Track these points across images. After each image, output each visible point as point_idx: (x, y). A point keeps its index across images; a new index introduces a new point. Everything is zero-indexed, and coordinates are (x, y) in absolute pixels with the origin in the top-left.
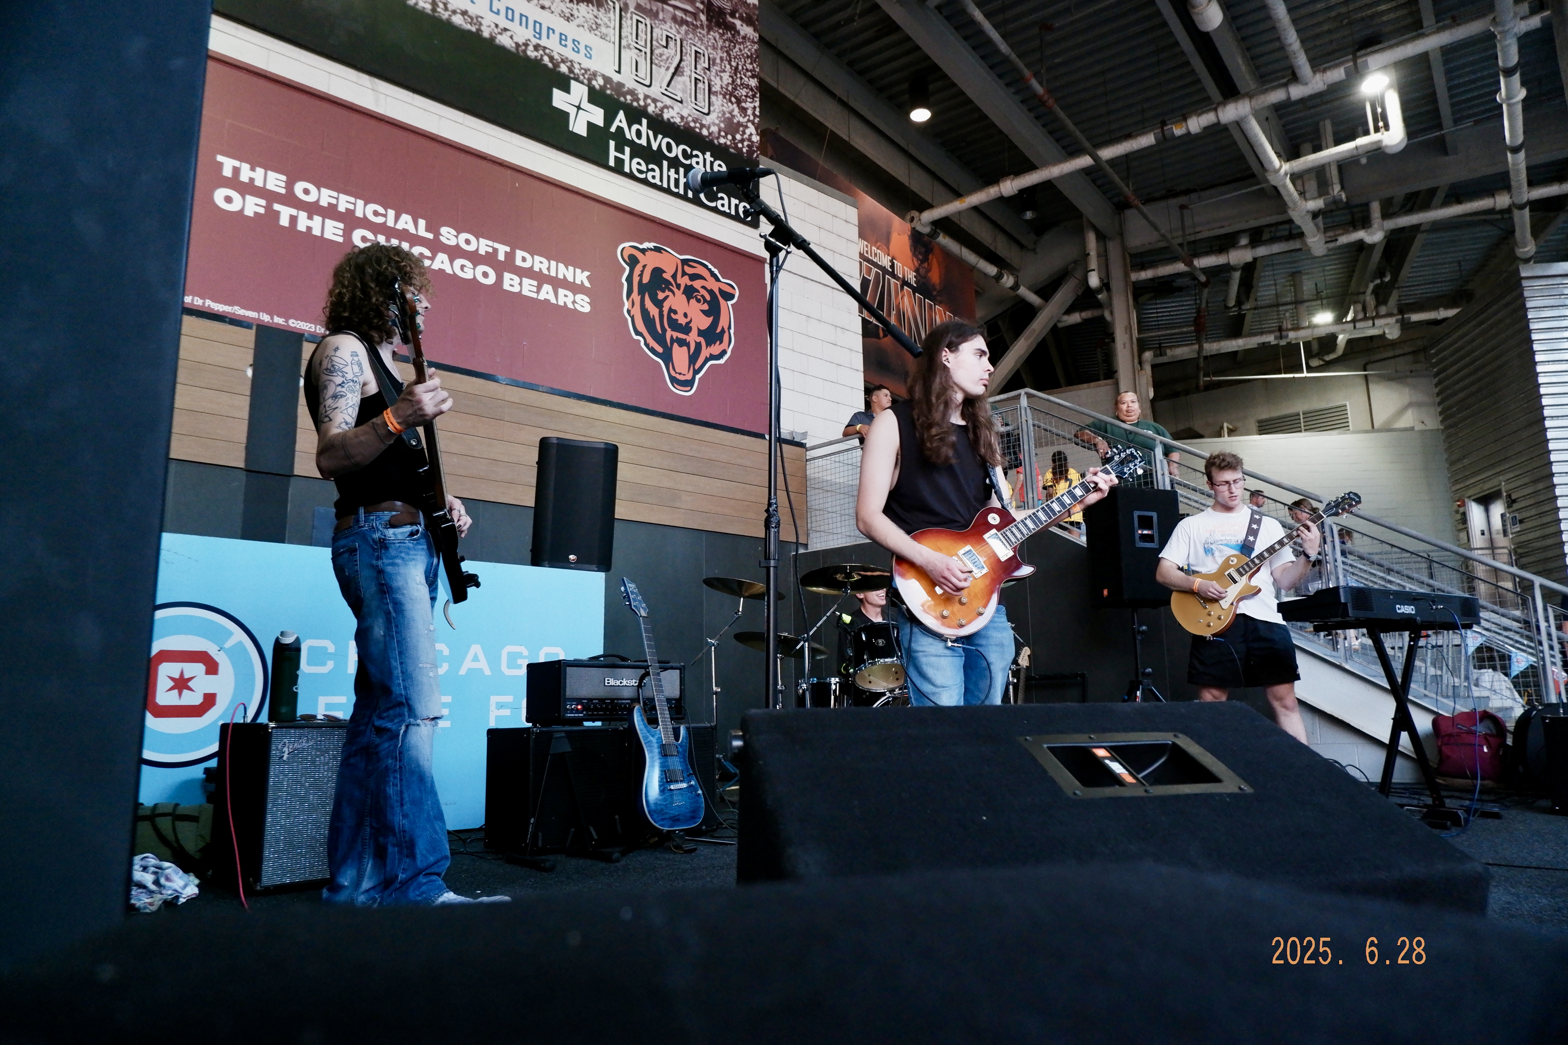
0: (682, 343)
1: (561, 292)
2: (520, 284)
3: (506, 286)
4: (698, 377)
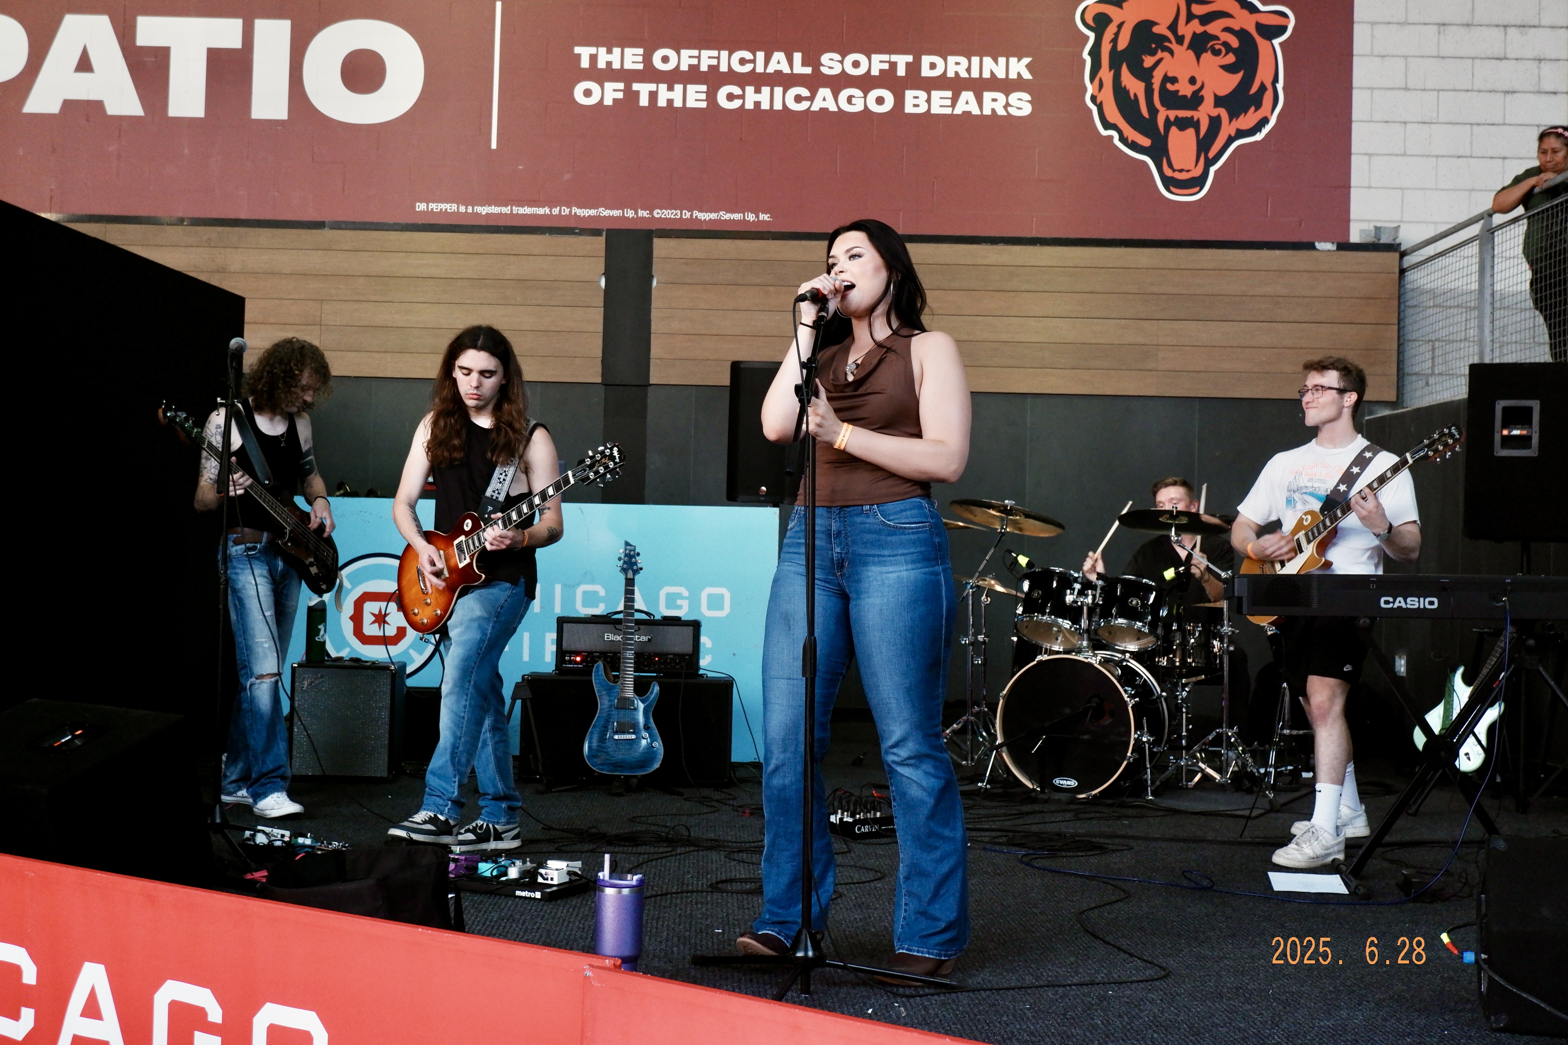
0: (1183, 124)
1: (987, 96)
2: (928, 101)
3: (909, 109)
4: (1213, 170)
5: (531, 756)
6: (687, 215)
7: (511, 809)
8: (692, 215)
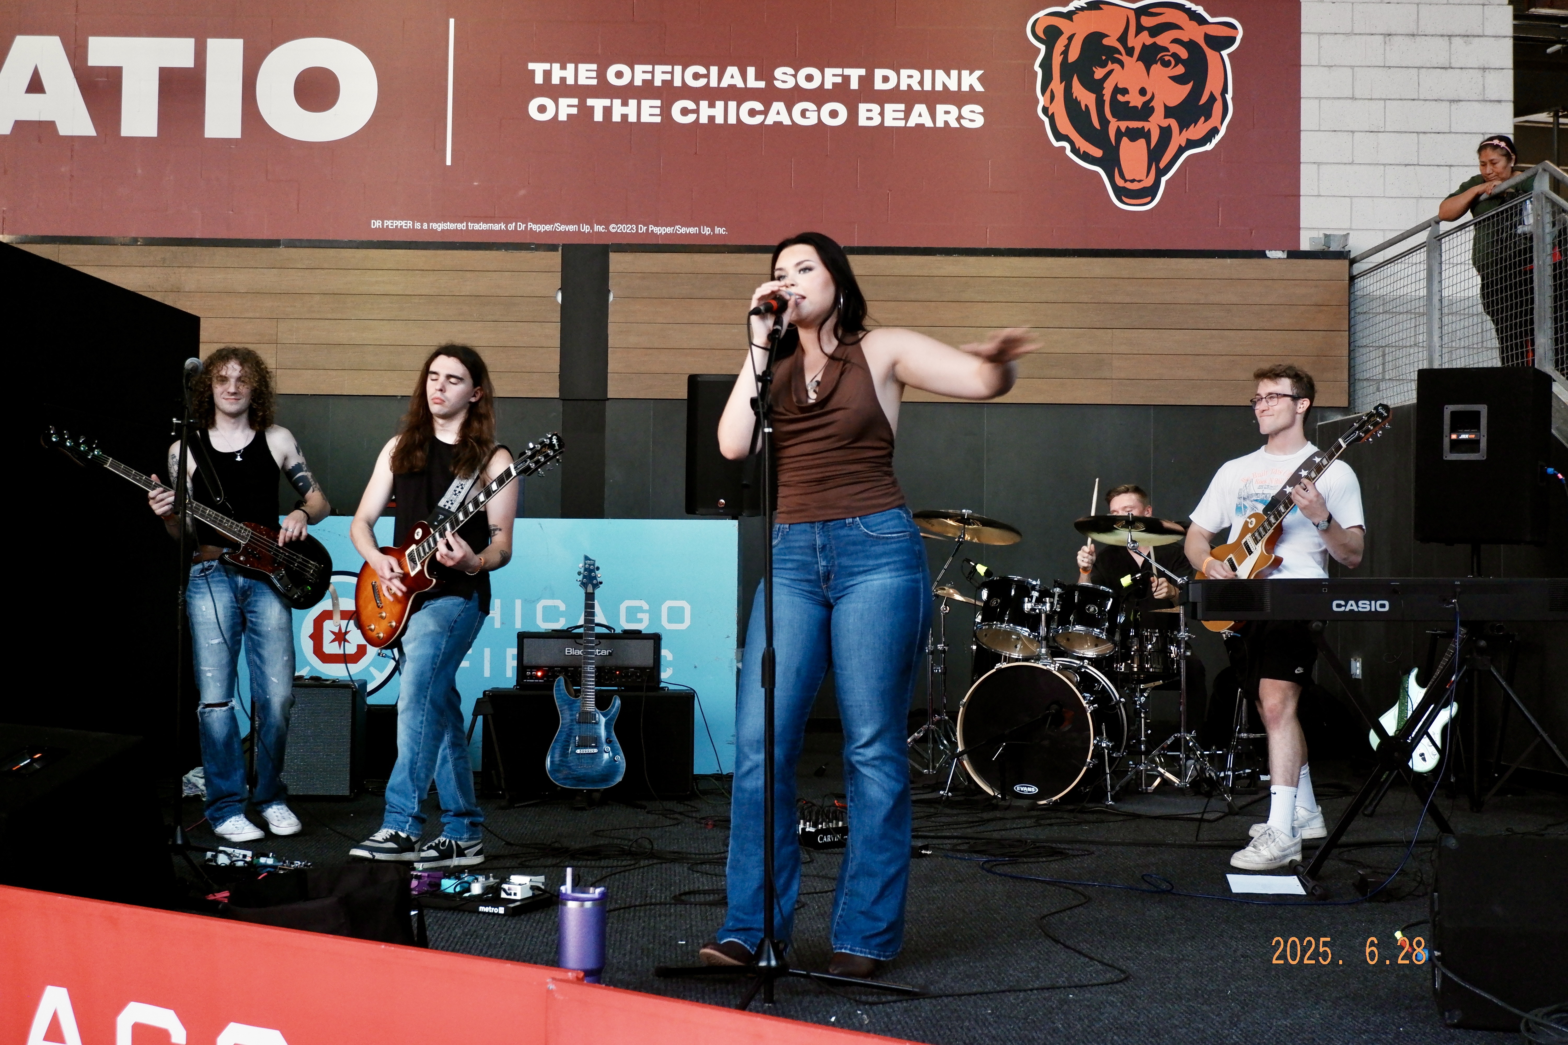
0: (1134, 135)
1: (940, 108)
2: (882, 114)
3: (862, 122)
4: (1164, 180)
5: (493, 772)
6: (642, 229)
7: (473, 824)
8: (647, 229)
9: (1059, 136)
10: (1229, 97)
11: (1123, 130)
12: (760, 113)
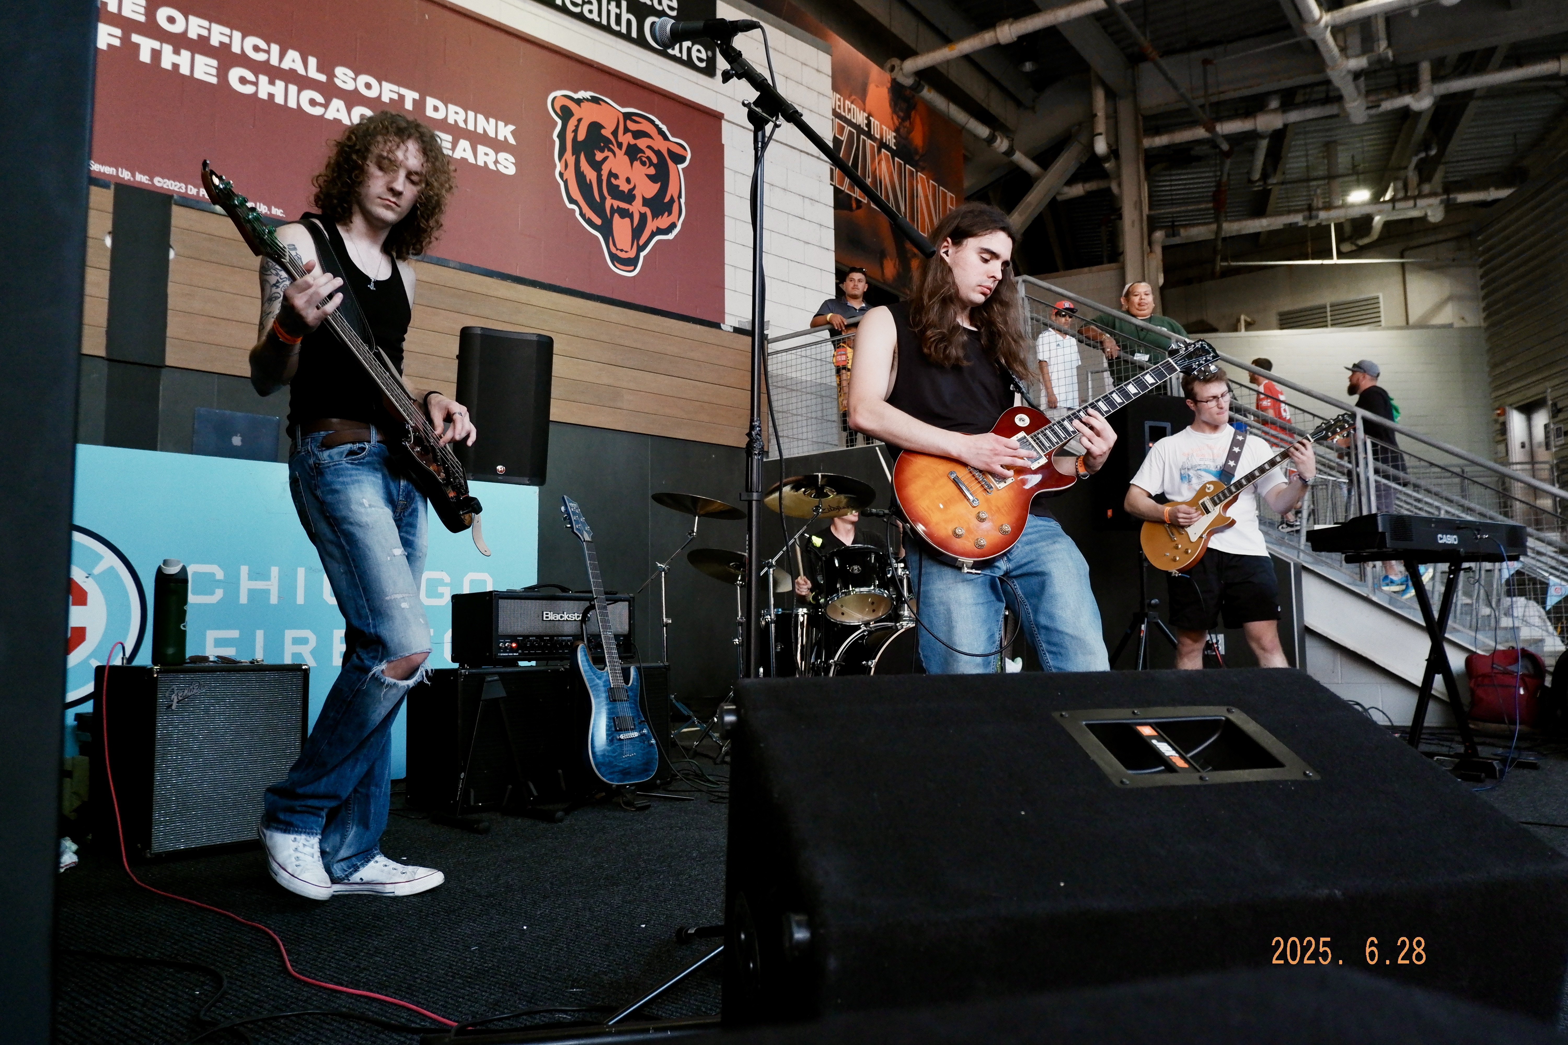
9: (572, 201)
10: (683, 201)
11: (615, 207)
12: (320, 105)
